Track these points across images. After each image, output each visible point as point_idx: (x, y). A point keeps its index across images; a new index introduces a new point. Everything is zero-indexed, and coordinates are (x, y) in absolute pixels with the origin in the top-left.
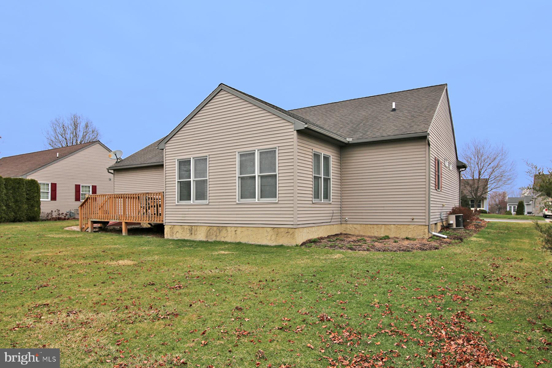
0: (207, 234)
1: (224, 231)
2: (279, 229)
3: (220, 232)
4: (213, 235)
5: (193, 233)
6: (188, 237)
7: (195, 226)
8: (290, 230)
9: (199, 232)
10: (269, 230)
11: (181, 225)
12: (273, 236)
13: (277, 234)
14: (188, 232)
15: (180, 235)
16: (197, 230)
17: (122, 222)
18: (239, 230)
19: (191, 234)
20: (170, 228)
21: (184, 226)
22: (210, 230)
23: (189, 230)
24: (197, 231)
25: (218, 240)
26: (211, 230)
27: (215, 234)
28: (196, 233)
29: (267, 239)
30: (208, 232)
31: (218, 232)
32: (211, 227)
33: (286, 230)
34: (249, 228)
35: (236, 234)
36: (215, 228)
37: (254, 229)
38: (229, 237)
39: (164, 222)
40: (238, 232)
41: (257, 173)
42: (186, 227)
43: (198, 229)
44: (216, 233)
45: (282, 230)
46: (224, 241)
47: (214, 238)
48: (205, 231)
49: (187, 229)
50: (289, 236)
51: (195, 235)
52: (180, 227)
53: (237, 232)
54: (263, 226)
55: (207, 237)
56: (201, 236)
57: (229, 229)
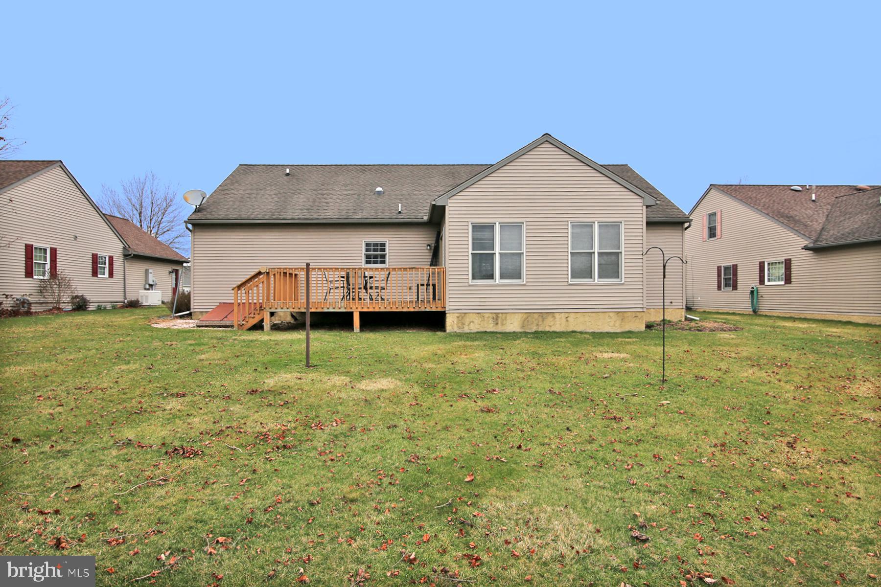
0: (523, 323)
1: (550, 319)
2: (625, 314)
3: (543, 320)
4: (532, 324)
5: (500, 323)
6: (491, 328)
7: (502, 313)
8: (638, 313)
9: (509, 322)
10: (611, 314)
11: (478, 313)
12: (618, 322)
13: (622, 319)
14: (491, 321)
15: (478, 327)
16: (506, 318)
17: (352, 313)
18: (572, 315)
19: (497, 324)
20: (458, 317)
21: (484, 314)
22: (527, 318)
23: (493, 318)
24: (506, 320)
25: (540, 329)
26: (529, 318)
27: (535, 322)
28: (504, 323)
29: (611, 325)
30: (524, 320)
31: (540, 319)
32: (529, 315)
33: (634, 314)
34: (584, 314)
35: (567, 321)
36: (536, 316)
37: (594, 314)
38: (557, 325)
39: (447, 309)
40: (570, 319)
41: (596, 250)
42: (487, 315)
43: (508, 318)
44: (537, 321)
45: (629, 314)
46: (551, 331)
47: (535, 328)
48: (519, 320)
49: (489, 317)
50: (638, 321)
51: (502, 325)
52: (477, 315)
53: (568, 319)
54: (605, 311)
55: (523, 327)
56: (513, 325)
57: (557, 316)
